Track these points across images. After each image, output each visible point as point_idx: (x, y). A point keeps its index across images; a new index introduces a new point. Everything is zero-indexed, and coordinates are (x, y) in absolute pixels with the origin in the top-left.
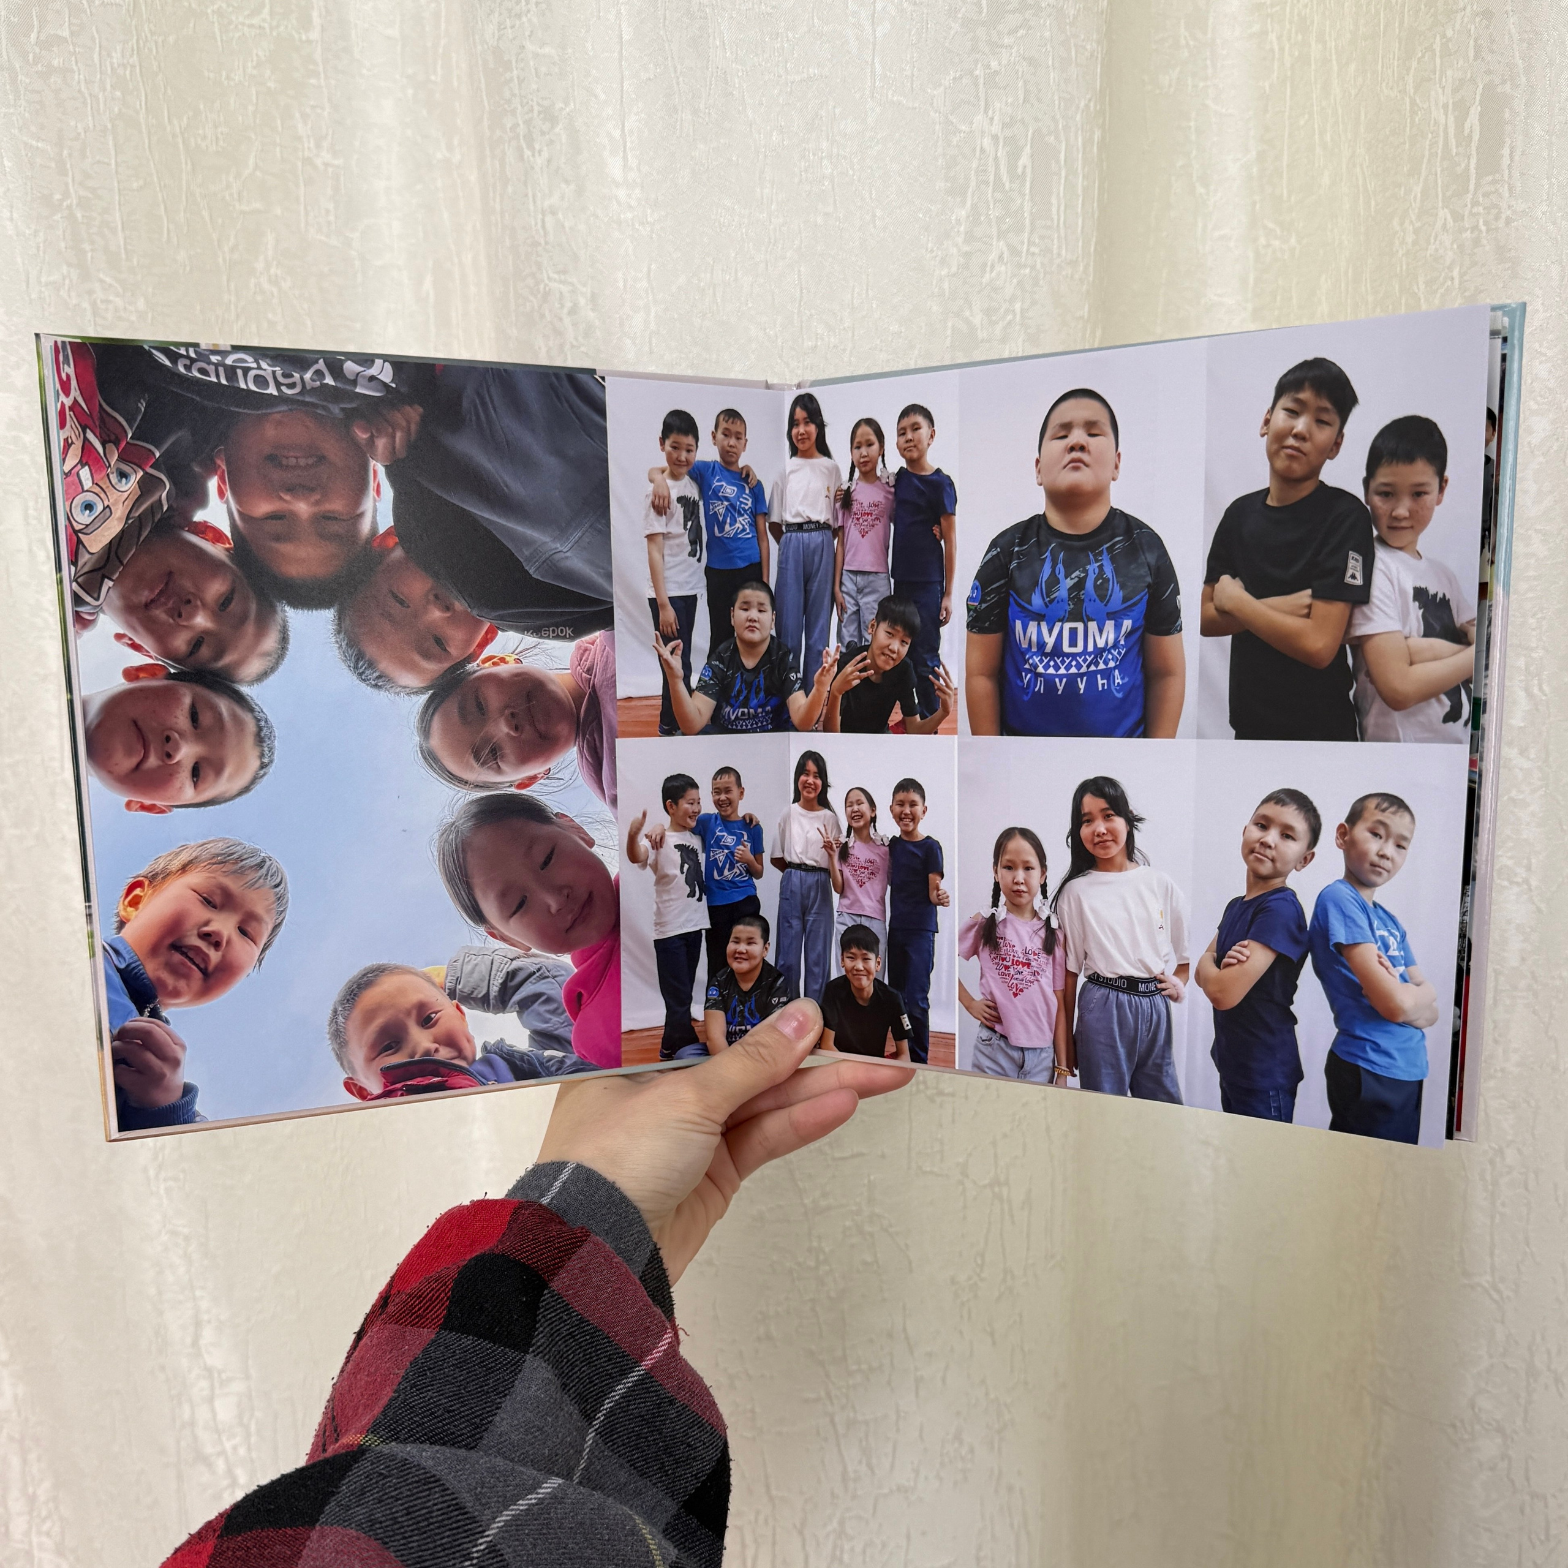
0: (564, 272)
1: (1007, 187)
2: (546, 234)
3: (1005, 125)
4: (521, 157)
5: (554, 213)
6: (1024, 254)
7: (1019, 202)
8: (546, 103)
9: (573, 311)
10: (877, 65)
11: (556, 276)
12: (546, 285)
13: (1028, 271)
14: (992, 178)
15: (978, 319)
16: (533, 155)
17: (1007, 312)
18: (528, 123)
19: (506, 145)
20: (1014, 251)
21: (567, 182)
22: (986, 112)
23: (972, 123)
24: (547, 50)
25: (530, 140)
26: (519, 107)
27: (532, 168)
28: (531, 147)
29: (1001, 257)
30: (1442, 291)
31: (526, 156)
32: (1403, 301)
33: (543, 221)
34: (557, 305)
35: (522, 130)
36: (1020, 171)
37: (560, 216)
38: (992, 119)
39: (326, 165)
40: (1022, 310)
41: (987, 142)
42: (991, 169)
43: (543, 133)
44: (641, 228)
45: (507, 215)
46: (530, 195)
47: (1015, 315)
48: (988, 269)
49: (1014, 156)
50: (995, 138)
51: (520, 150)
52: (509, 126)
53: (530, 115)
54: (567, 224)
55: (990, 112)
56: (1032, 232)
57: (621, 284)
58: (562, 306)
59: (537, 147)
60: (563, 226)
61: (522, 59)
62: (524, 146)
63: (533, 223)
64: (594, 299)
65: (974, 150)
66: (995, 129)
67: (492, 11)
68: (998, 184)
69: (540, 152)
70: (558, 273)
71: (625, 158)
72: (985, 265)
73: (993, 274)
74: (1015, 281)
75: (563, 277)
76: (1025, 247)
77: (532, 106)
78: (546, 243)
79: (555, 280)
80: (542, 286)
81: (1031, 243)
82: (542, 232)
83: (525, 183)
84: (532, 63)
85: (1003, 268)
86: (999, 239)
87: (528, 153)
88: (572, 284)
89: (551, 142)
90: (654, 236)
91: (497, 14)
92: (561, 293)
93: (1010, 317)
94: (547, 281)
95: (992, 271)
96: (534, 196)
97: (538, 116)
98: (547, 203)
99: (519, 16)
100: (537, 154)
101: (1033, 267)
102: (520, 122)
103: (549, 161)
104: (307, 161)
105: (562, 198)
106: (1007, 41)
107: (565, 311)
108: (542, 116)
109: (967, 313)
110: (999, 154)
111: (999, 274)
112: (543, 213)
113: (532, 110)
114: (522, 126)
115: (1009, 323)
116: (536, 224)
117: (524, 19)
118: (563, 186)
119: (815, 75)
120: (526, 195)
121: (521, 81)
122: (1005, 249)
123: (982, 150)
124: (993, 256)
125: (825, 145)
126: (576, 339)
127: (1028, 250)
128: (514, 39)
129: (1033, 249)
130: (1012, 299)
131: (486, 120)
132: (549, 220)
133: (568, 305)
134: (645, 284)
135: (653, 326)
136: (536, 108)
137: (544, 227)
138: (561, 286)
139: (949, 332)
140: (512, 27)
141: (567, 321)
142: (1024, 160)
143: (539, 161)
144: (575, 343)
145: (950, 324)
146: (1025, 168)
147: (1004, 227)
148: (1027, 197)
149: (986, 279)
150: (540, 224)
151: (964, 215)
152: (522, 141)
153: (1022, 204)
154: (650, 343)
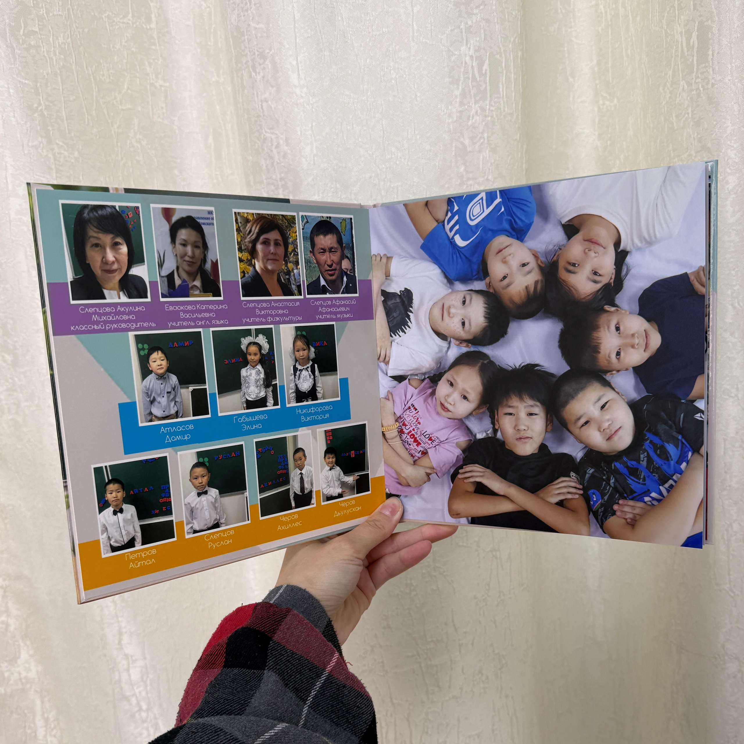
0: (272, 128)
1: (478, 79)
2: (263, 111)
3: (476, 51)
4: (250, 76)
5: (267, 101)
6: (487, 111)
7: (484, 86)
8: (261, 50)
10: (415, 25)
11: (268, 131)
12: (264, 135)
13: (489, 118)
14: (471, 76)
15: (467, 142)
16: (256, 75)
17: (481, 138)
18: (253, 60)
19: (243, 71)
20: (483, 110)
21: (272, 87)
22: (467, 45)
23: (460, 50)
24: (261, 26)
25: (254, 68)
26: (249, 53)
27: (256, 81)
28: (255, 71)
29: (477, 112)
30: (684, 119)
31: (252, 76)
32: (666, 125)
33: (262, 105)
34: (270, 144)
35: (250, 64)
36: (484, 72)
37: (270, 103)
38: (470, 48)
39: (161, 86)
40: (488, 137)
41: (468, 59)
42: (470, 72)
43: (260, 64)
44: (307, 107)
45: (245, 104)
46: (255, 93)
47: (484, 139)
48: (471, 118)
49: (480, 66)
50: (471, 57)
51: (249, 72)
52: (244, 62)
53: (254, 56)
54: (273, 106)
55: (469, 45)
56: (491, 100)
57: (299, 133)
58: (272, 145)
59: (258, 71)
60: (271, 107)
61: (249, 31)
62: (252, 71)
63: (257, 107)
64: (287, 140)
65: (462, 63)
66: (471, 52)
67: (234, 9)
68: (474, 78)
69: (259, 73)
70: (270, 129)
71: (299, 74)
72: (469, 116)
73: (474, 121)
74: (484, 123)
75: (272, 131)
76: (488, 107)
77: (254, 52)
78: (264, 115)
79: (268, 133)
80: (262, 136)
81: (490, 105)
82: (261, 111)
83: (253, 88)
84: (254, 32)
85: (478, 118)
86: (475, 104)
87: (253, 74)
88: (276, 134)
89: (264, 68)
90: (314, 110)
91: (236, 10)
92: (271, 139)
93: (482, 140)
94: (264, 133)
95: (473, 119)
96: (257, 94)
97: (258, 57)
98: (263, 97)
99: (247, 10)
100: (258, 75)
101: (492, 117)
102: (250, 60)
103: (263, 77)
104: (152, 85)
105: (270, 94)
106: (475, 11)
107: (274, 147)
108: (259, 57)
109: (462, 139)
110: (474, 65)
111: (476, 120)
112: (262, 101)
113: (254, 54)
115: (482, 143)
116: (259, 107)
117: (249, 12)
118: (270, 88)
119: (386, 31)
120: (254, 94)
121: (249, 41)
122: (478, 109)
123: (466, 63)
124: (473, 112)
125: (392, 64)
126: (279, 160)
127: (489, 109)
128: (245, 21)
129: (491, 108)
130: (483, 132)
131: (233, 60)
132: (265, 104)
133: (275, 144)
134: (310, 132)
135: (315, 152)
136: (257, 53)
137: (262, 108)
138: (271, 135)
139: (454, 149)
140: (244, 16)
141: (275, 151)
142: (486, 67)
143: (259, 77)
145: (454, 145)
146: (486, 70)
147: (477, 98)
148: (488, 84)
149: (470, 123)
150: (260, 106)
151: (458, 94)
152: (251, 69)
153: (486, 87)
154: (314, 160)
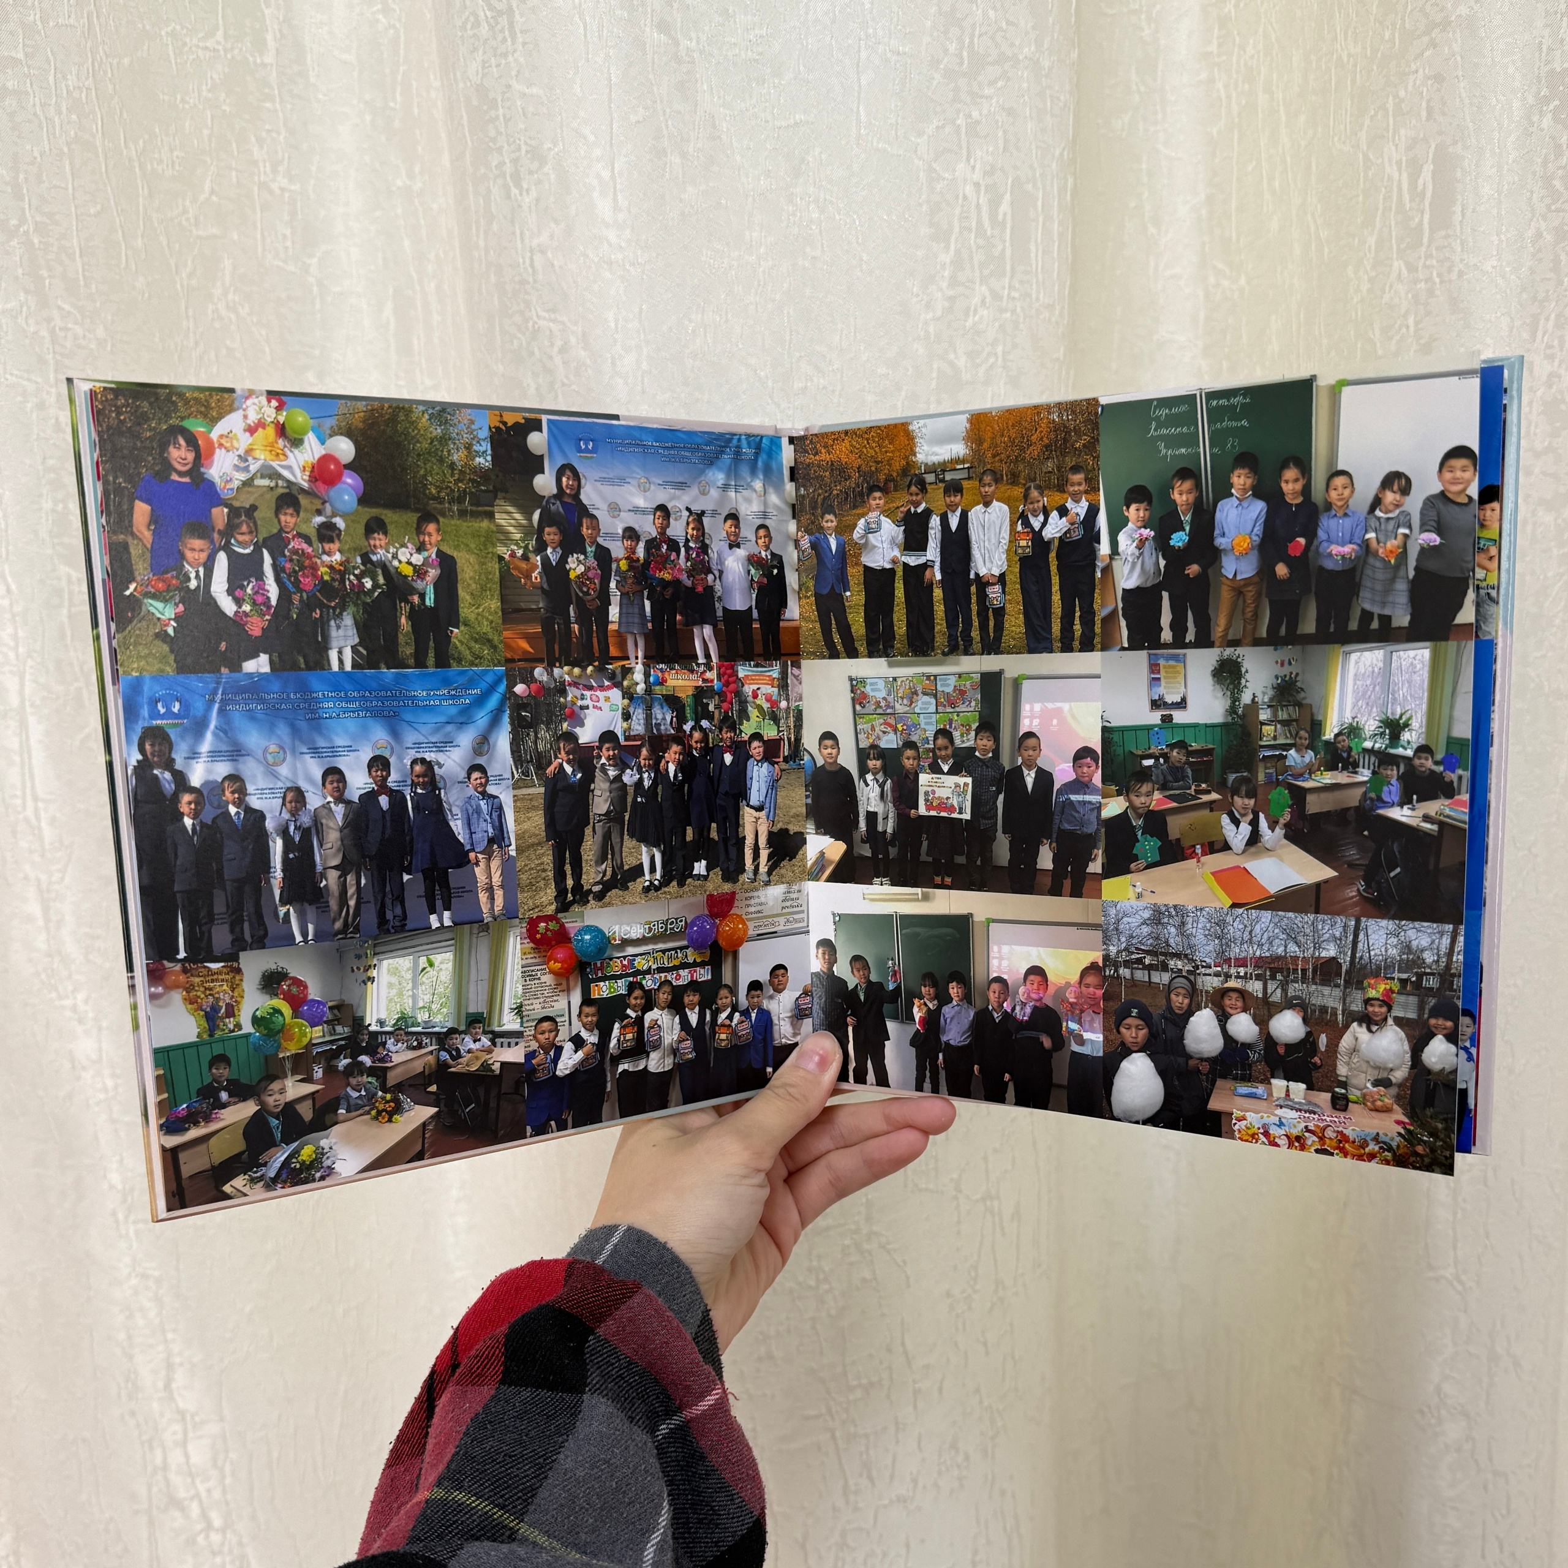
0: (554, 310)
1: (989, 233)
2: (534, 272)
3: (988, 173)
4: (508, 196)
5: (542, 252)
6: (1005, 298)
7: (1000, 248)
8: (534, 143)
9: (563, 350)
10: (862, 113)
11: (545, 314)
12: (535, 323)
13: (1008, 315)
14: (974, 224)
15: (962, 362)
16: (521, 194)
17: (989, 355)
18: (515, 161)
19: (491, 182)
20: (996, 296)
21: (556, 222)
22: (968, 160)
23: (954, 170)
24: (535, 90)
25: (517, 178)
26: (506, 147)
27: (520, 206)
28: (518, 185)
29: (983, 302)
30: (1397, 338)
31: (513, 195)
32: (1359, 345)
33: (532, 259)
34: (546, 343)
35: (508, 169)
36: (1000, 217)
37: (550, 255)
38: (973, 167)
39: (282, 189)
40: (1004, 352)
41: (969, 189)
42: (974, 216)
43: (531, 173)
44: (631, 269)
45: (491, 251)
46: (518, 232)
47: (997, 358)
48: (971, 313)
49: (994, 203)
50: (977, 185)
51: (506, 187)
52: (494, 164)
53: (517, 154)
54: (556, 264)
55: (972, 161)
56: (1012, 277)
57: (613, 325)
58: (552, 345)
59: (525, 186)
60: (552, 264)
61: (508, 99)
62: (511, 184)
63: (521, 260)
64: (585, 338)
65: (957, 197)
66: (977, 176)
67: (475, 49)
68: (980, 230)
69: (528, 190)
70: (548, 311)
71: (615, 200)
72: (968, 309)
73: (977, 318)
74: (997, 325)
75: (552, 316)
76: (1006, 291)
77: (519, 145)
78: (535, 281)
79: (544, 318)
80: (530, 325)
81: (1011, 288)
82: (530, 270)
83: (512, 222)
84: (519, 103)
85: (986, 312)
86: (981, 284)
87: (515, 191)
88: (563, 323)
89: (539, 182)
90: (644, 277)
91: (481, 52)
92: (551, 331)
93: (992, 360)
94: (535, 318)
95: (974, 315)
96: (522, 234)
97: (526, 155)
98: (535, 242)
99: (505, 55)
100: (524, 193)
102: (507, 161)
103: (538, 200)
104: (263, 186)
105: (552, 237)
106: (987, 91)
107: (556, 349)
108: (529, 156)
109: (952, 356)
110: (981, 201)
111: (982, 317)
112: (532, 251)
113: (519, 149)
114: (508, 164)
115: (992, 366)
116: (524, 262)
117: (510, 58)
118: (552, 225)
119: (801, 121)
120: (514, 233)
121: (507, 120)
122: (987, 294)
123: (965, 197)
124: (976, 300)
125: (812, 190)
126: (567, 377)
127: (1009, 295)
128: (500, 77)
129: (1016, 294)
130: (994, 343)
131: (468, 156)
132: (537, 258)
133: (559, 343)
134: (636, 324)
135: (645, 365)
136: (524, 148)
137: (532, 265)
138: (551, 324)
139: (934, 375)
140: (498, 66)
141: (558, 360)
142: (1005, 207)
143: (527, 200)
144: (565, 381)
145: (935, 367)
146: (1005, 214)
147: (986, 272)
148: (1007, 244)
149: (970, 322)
150: (528, 262)
151: (948, 260)
152: (508, 179)
153: (1004, 250)
154: (643, 383)
